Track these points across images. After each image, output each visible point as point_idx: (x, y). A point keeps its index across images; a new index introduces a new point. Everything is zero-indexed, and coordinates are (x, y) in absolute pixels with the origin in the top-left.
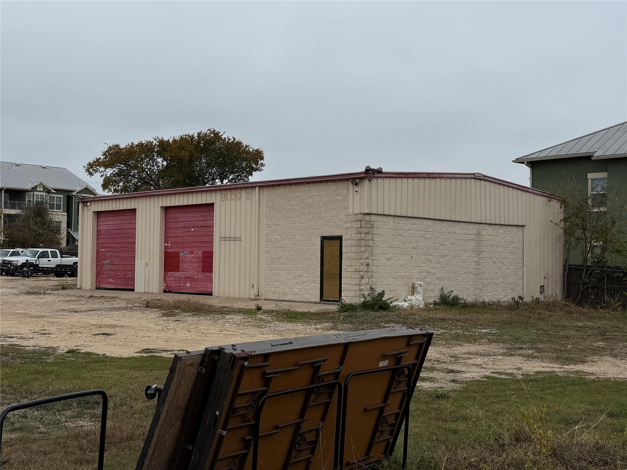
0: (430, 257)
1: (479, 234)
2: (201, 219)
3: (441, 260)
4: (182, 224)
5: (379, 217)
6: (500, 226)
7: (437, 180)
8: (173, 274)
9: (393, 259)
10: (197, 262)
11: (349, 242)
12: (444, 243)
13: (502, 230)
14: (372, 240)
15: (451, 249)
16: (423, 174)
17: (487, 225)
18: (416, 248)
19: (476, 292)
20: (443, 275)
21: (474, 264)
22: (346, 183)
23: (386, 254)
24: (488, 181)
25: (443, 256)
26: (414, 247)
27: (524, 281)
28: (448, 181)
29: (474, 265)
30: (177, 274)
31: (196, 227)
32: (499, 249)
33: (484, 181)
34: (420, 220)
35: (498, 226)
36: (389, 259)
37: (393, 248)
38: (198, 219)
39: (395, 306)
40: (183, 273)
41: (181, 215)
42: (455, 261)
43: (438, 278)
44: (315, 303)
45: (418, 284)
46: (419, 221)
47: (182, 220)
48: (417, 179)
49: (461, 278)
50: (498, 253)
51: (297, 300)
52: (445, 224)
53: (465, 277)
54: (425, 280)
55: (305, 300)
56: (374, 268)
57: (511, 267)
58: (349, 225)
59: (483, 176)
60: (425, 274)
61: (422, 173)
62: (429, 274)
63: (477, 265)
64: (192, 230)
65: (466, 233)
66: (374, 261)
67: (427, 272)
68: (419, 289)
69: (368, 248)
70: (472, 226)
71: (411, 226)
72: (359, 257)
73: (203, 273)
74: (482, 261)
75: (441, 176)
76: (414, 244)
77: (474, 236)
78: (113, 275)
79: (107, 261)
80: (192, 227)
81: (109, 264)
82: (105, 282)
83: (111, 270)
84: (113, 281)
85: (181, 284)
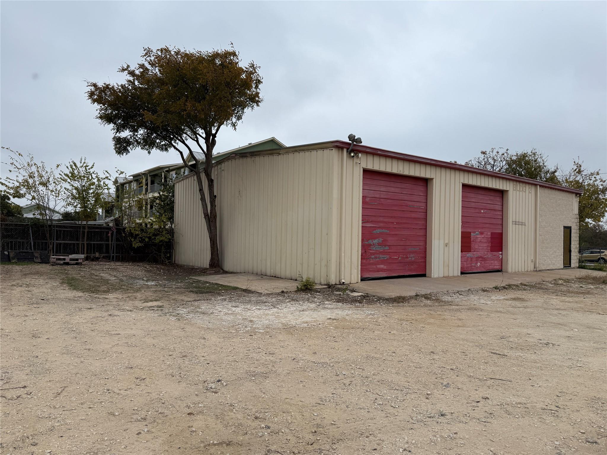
8: (467, 254)
10: (487, 242)
30: (470, 255)
31: (485, 209)
38: (487, 202)
40: (475, 253)
58: (574, 220)
64: (482, 211)
73: (491, 253)
78: (387, 260)
79: (376, 241)
80: (482, 209)
81: (379, 244)
82: (371, 269)
83: (383, 253)
84: (385, 267)
85: (472, 264)
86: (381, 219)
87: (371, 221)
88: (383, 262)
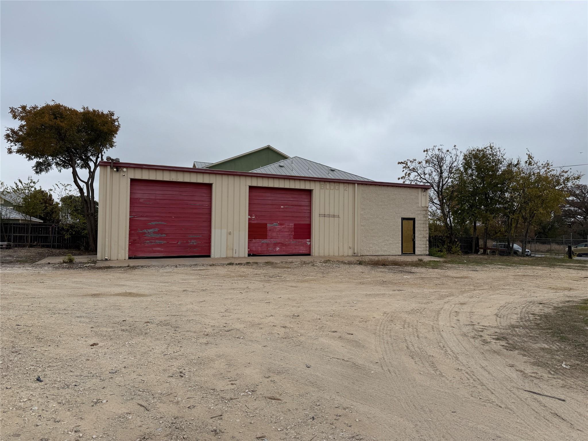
2: (291, 199)
4: (270, 202)
8: (259, 241)
10: (288, 232)
11: (420, 222)
22: (417, 190)
30: (264, 241)
31: (286, 205)
38: (289, 200)
40: (272, 240)
41: (269, 195)
44: (399, 255)
47: (269, 199)
51: (385, 254)
55: (391, 254)
58: (419, 212)
64: (282, 207)
72: (425, 230)
73: (295, 240)
78: (163, 244)
79: (150, 231)
80: (282, 205)
81: (154, 233)
82: (146, 251)
83: (160, 239)
84: (162, 249)
85: (269, 249)
86: (157, 214)
87: (146, 216)
88: (160, 245)
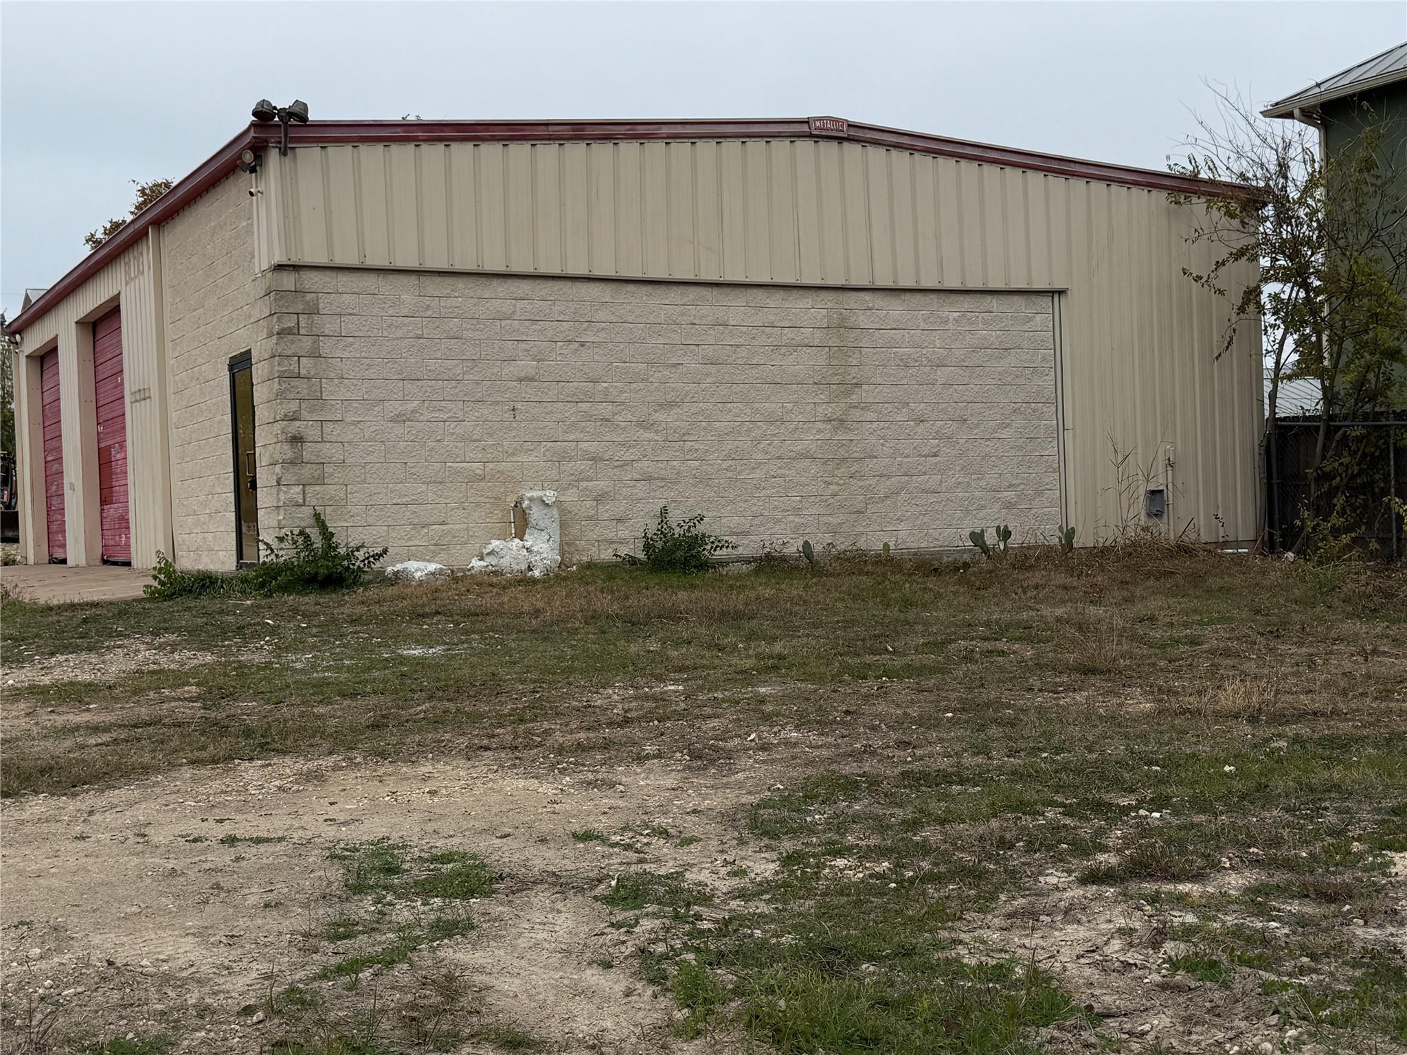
0: (606, 410)
1: (841, 326)
3: (660, 416)
5: (344, 278)
6: (943, 296)
7: (623, 145)
9: (421, 418)
11: (260, 370)
12: (674, 361)
13: (952, 310)
14: (315, 354)
15: (708, 380)
16: (551, 128)
17: (877, 295)
18: (532, 379)
19: (834, 520)
20: (673, 468)
21: (819, 425)
23: (386, 404)
24: (876, 143)
25: (663, 405)
26: (522, 375)
27: (1071, 482)
28: (681, 149)
29: (819, 431)
32: (941, 374)
33: (858, 147)
34: (550, 283)
35: (933, 296)
36: (399, 419)
37: (419, 383)
39: (396, 573)
42: (729, 417)
43: (649, 479)
45: (531, 499)
46: (543, 288)
48: (526, 146)
49: (758, 474)
50: (938, 388)
52: (674, 294)
53: (782, 471)
54: (584, 484)
56: (331, 451)
57: (1005, 434)
59: (849, 126)
60: (584, 465)
61: (547, 124)
62: (600, 465)
63: (836, 429)
65: (775, 324)
66: (328, 428)
67: (593, 459)
68: (536, 514)
69: (295, 382)
70: (808, 300)
71: (507, 306)
74: (856, 414)
75: (641, 130)
76: (527, 366)
77: (818, 334)
79: (54, 488)
85: (116, 538)
87: (51, 450)
